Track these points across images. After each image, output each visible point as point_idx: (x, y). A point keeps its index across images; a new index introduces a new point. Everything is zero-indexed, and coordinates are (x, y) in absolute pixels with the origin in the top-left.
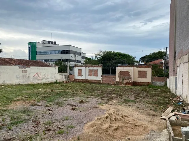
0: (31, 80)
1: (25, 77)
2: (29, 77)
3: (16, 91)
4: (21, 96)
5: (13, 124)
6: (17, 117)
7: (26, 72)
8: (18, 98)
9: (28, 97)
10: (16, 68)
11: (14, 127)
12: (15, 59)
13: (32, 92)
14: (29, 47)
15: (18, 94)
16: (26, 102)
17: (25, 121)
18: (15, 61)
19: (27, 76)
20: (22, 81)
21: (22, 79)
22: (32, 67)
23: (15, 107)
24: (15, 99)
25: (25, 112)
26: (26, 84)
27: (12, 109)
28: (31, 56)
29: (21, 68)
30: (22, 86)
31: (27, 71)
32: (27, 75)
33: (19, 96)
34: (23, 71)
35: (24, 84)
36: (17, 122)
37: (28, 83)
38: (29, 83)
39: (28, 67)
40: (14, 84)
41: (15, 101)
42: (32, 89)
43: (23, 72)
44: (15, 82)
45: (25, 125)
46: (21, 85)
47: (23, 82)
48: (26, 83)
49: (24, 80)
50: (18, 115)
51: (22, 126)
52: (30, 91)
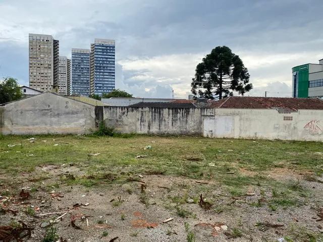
0: (300, 133)
1: (289, 128)
2: (295, 128)
3: (275, 150)
4: (284, 160)
5: (277, 202)
6: (282, 193)
7: (290, 119)
8: (281, 163)
9: (297, 164)
10: (273, 112)
11: (280, 209)
12: (272, 98)
13: (302, 155)
14: (295, 76)
15: (279, 156)
16: (294, 171)
17: (297, 205)
18: (271, 102)
19: (292, 126)
20: (283, 135)
21: (284, 132)
22: (301, 111)
23: (277, 176)
24: (276, 163)
25: (294, 188)
26: (289, 141)
27: (273, 179)
28: (297, 90)
29: (282, 113)
30: (284, 143)
31: (292, 117)
32: (293, 124)
33: (280, 159)
34: (285, 117)
35: (287, 140)
36: (284, 202)
37: (293, 139)
38: (296, 138)
39: (294, 110)
40: (270, 139)
41: (276, 166)
42: (301, 151)
43: (284, 120)
44: (272, 135)
45: (298, 211)
46: (281, 141)
47: (285, 137)
48: (290, 139)
49: (287, 134)
50: (284, 190)
51: (293, 210)
52: (299, 153)
